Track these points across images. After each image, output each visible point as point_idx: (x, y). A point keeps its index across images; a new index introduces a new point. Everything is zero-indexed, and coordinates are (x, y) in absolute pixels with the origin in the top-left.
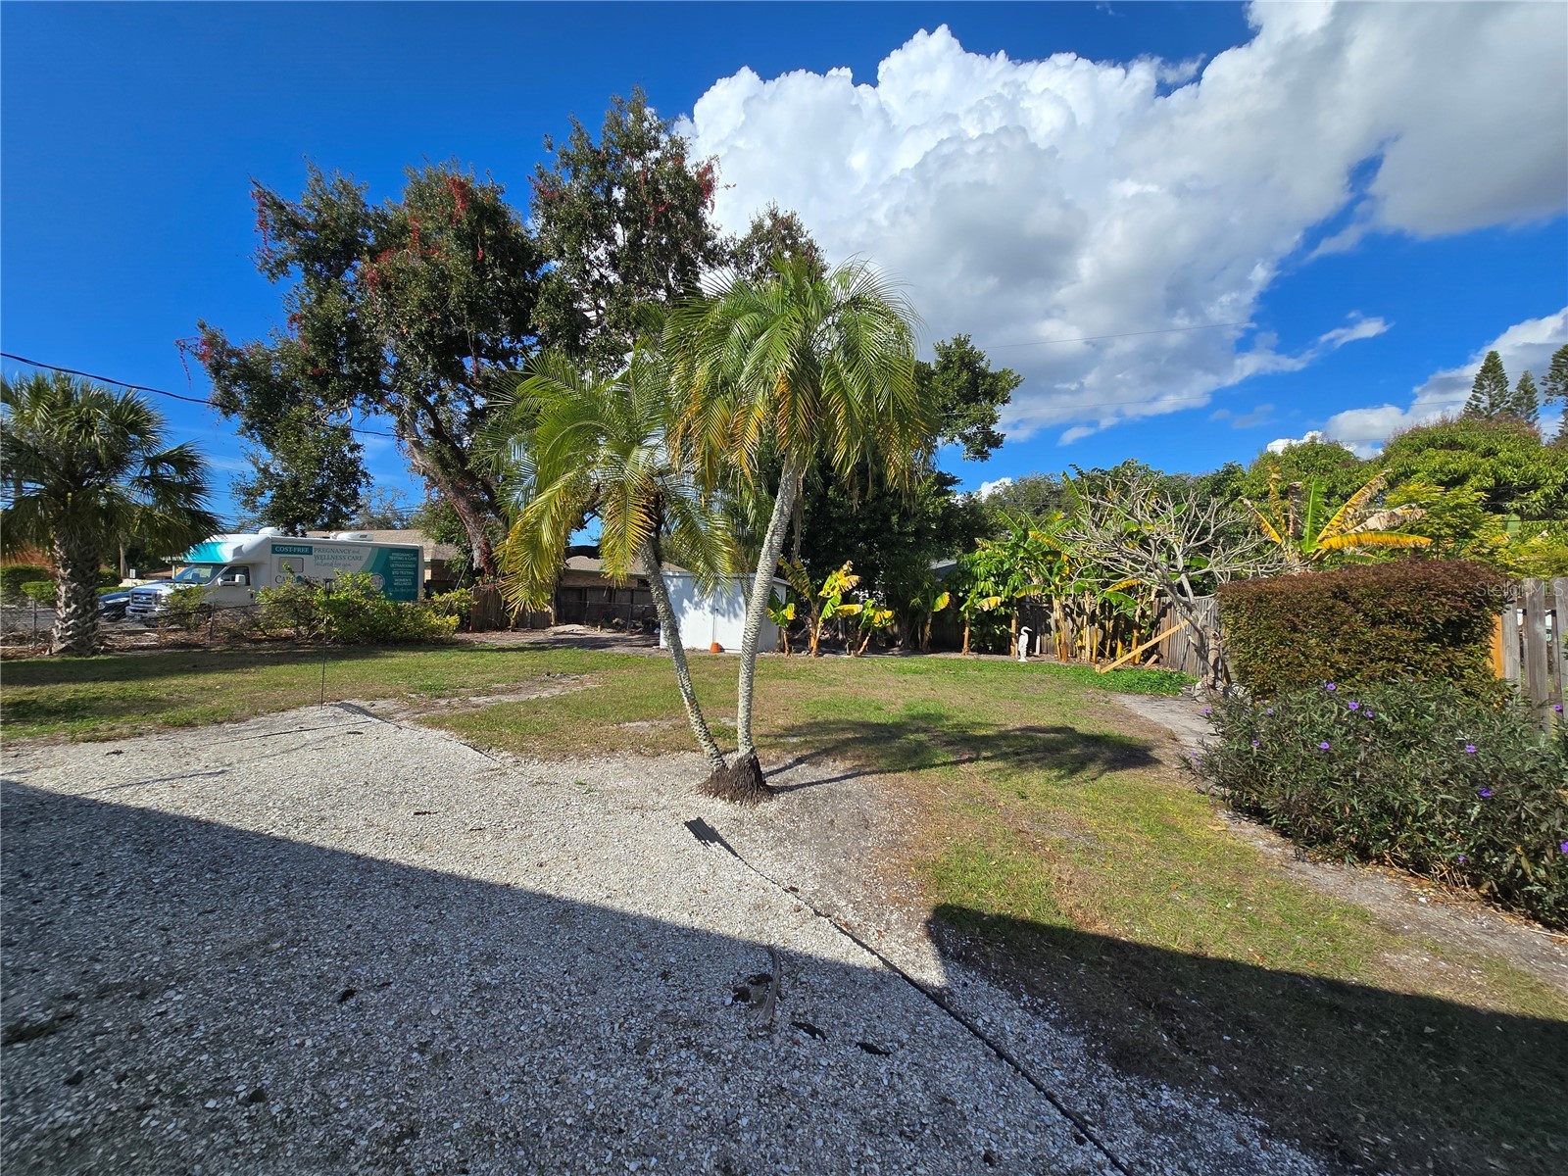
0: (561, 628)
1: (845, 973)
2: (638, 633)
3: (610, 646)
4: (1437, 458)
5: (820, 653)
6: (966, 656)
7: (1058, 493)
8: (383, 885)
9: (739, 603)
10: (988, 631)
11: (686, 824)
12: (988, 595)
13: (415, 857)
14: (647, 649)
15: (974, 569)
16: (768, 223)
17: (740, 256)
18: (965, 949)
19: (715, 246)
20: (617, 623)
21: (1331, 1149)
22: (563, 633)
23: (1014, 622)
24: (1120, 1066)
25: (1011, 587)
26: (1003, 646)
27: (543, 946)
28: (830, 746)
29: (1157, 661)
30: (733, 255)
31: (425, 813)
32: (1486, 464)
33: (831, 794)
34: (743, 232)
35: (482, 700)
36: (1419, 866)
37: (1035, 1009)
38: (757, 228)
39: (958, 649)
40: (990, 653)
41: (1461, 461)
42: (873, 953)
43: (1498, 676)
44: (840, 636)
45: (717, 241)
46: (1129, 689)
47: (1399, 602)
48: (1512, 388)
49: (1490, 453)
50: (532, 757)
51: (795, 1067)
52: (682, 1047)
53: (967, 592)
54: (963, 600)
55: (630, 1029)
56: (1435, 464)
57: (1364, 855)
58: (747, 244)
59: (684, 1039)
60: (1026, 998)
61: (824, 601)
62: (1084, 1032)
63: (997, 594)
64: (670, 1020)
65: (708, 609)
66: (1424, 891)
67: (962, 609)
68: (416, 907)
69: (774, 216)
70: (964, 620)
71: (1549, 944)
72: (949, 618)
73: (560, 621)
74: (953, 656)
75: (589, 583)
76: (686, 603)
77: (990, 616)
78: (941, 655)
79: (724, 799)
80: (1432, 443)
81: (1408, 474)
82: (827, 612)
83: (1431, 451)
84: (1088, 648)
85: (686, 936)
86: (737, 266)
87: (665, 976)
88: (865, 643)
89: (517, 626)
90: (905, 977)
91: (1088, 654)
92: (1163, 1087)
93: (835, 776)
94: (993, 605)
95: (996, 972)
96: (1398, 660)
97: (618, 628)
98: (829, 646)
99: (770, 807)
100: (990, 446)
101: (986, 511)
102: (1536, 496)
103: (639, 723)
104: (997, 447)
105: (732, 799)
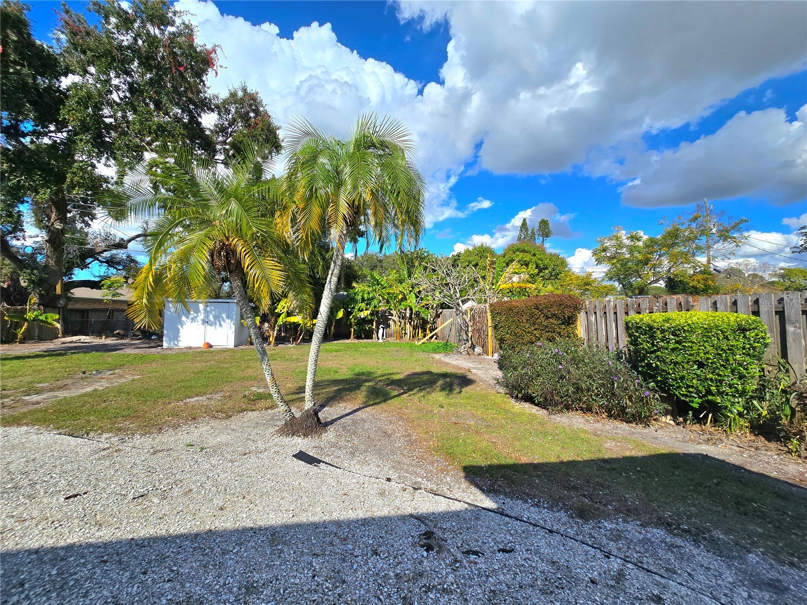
0: (69, 339)
1: (456, 515)
2: (139, 339)
3: (121, 349)
4: (521, 255)
5: (277, 344)
6: (352, 341)
7: (381, 261)
8: (89, 567)
9: (223, 318)
10: (363, 328)
11: (293, 456)
12: (362, 310)
13: (101, 534)
14: (154, 350)
15: (356, 297)
16: (240, 94)
17: (222, 109)
18: (491, 486)
19: (206, 98)
20: (118, 334)
21: (663, 523)
22: (70, 342)
23: (374, 323)
24: (583, 518)
25: (373, 306)
26: (369, 335)
27: (280, 565)
28: (332, 395)
29: (436, 338)
30: (217, 107)
31: (75, 496)
32: (534, 259)
33: (355, 422)
34: (224, 95)
35: (35, 398)
36: (589, 409)
37: (537, 505)
38: (233, 95)
39: (348, 337)
40: (363, 339)
41: (527, 257)
42: (460, 501)
43: (579, 336)
44: (283, 334)
45: (206, 95)
46: (435, 351)
47: (555, 310)
48: (529, 232)
49: (534, 255)
50: (133, 434)
51: (487, 577)
52: (426, 592)
53: (353, 308)
54: (351, 313)
55: (389, 596)
56: (520, 258)
57: (568, 408)
58: (225, 102)
59: (423, 587)
60: (530, 501)
61: (279, 315)
62: (562, 508)
63: (367, 309)
64: (405, 579)
65: (200, 322)
66: (590, 417)
67: (351, 317)
68: (145, 573)
69: (244, 90)
70: (351, 324)
71: (630, 429)
72: (344, 322)
73: (66, 333)
74: (346, 341)
75: (96, 306)
76: (184, 318)
77: (364, 321)
78: (340, 341)
79: (299, 436)
80: (518, 250)
81: (512, 261)
82: (280, 321)
83: (518, 253)
84: (408, 334)
85: (363, 525)
86: (219, 114)
87: (375, 553)
88: (301, 337)
89: (24, 339)
90: (483, 508)
91: (408, 337)
92: (602, 521)
93: (348, 411)
94: (366, 315)
95: (509, 492)
96: (554, 332)
97: (122, 337)
98: (280, 340)
99: (330, 435)
100: (359, 237)
101: (357, 268)
102: (547, 271)
103: (197, 398)
104: (362, 237)
105: (306, 435)
